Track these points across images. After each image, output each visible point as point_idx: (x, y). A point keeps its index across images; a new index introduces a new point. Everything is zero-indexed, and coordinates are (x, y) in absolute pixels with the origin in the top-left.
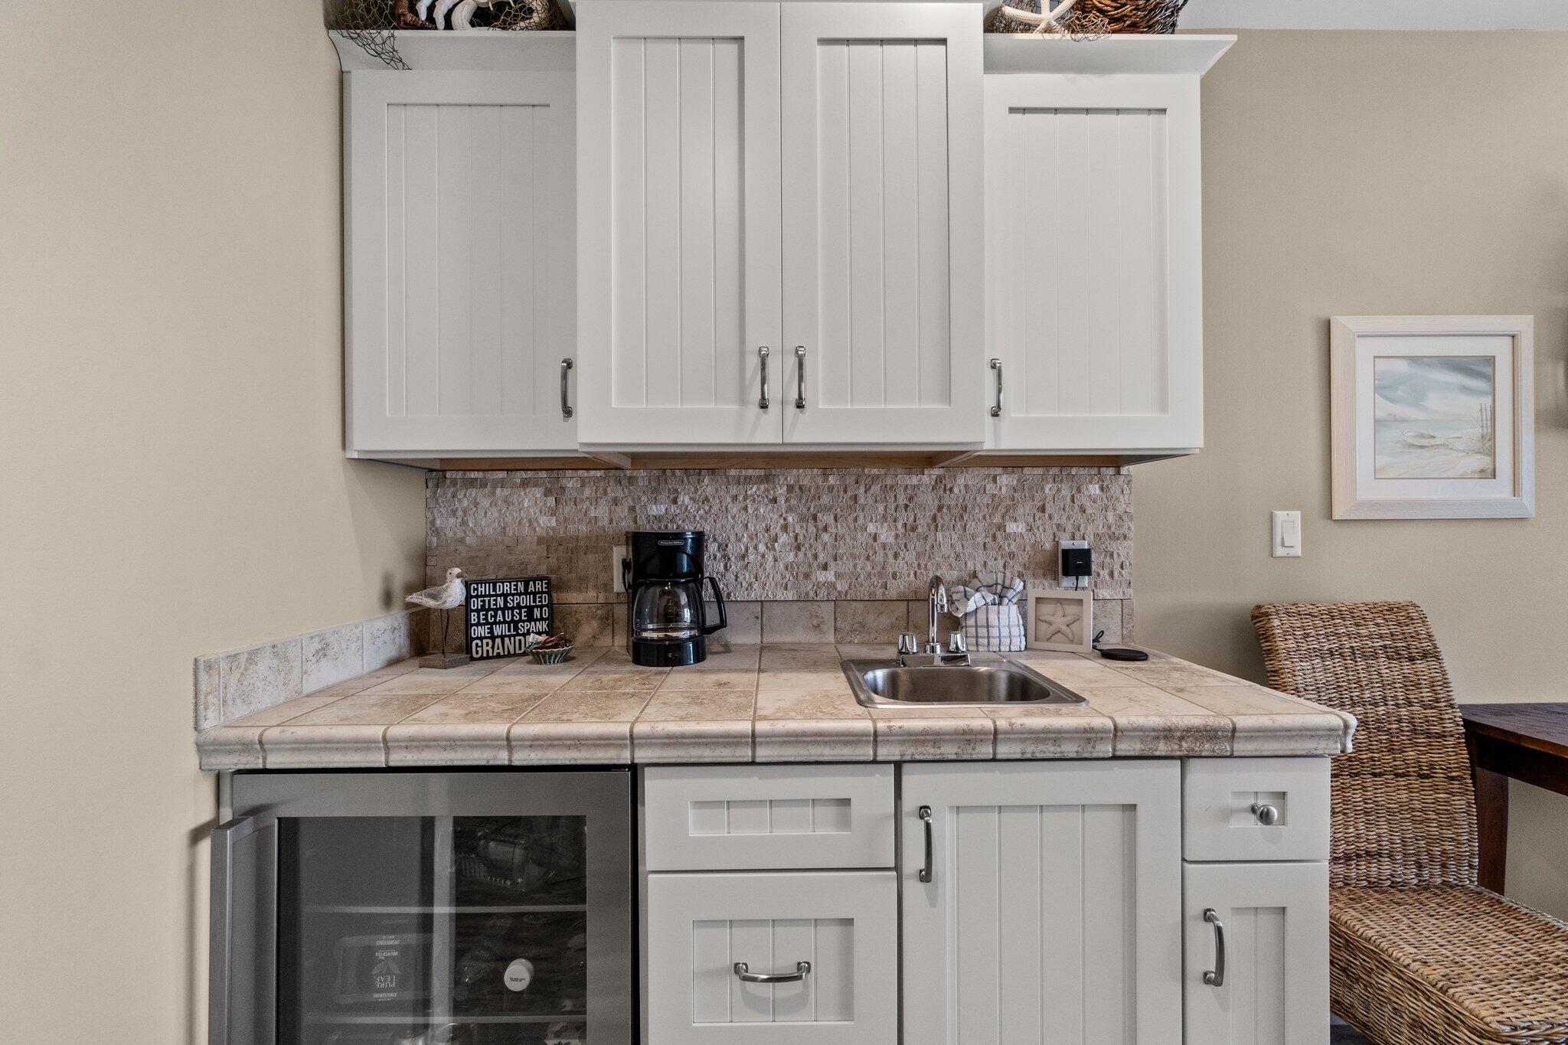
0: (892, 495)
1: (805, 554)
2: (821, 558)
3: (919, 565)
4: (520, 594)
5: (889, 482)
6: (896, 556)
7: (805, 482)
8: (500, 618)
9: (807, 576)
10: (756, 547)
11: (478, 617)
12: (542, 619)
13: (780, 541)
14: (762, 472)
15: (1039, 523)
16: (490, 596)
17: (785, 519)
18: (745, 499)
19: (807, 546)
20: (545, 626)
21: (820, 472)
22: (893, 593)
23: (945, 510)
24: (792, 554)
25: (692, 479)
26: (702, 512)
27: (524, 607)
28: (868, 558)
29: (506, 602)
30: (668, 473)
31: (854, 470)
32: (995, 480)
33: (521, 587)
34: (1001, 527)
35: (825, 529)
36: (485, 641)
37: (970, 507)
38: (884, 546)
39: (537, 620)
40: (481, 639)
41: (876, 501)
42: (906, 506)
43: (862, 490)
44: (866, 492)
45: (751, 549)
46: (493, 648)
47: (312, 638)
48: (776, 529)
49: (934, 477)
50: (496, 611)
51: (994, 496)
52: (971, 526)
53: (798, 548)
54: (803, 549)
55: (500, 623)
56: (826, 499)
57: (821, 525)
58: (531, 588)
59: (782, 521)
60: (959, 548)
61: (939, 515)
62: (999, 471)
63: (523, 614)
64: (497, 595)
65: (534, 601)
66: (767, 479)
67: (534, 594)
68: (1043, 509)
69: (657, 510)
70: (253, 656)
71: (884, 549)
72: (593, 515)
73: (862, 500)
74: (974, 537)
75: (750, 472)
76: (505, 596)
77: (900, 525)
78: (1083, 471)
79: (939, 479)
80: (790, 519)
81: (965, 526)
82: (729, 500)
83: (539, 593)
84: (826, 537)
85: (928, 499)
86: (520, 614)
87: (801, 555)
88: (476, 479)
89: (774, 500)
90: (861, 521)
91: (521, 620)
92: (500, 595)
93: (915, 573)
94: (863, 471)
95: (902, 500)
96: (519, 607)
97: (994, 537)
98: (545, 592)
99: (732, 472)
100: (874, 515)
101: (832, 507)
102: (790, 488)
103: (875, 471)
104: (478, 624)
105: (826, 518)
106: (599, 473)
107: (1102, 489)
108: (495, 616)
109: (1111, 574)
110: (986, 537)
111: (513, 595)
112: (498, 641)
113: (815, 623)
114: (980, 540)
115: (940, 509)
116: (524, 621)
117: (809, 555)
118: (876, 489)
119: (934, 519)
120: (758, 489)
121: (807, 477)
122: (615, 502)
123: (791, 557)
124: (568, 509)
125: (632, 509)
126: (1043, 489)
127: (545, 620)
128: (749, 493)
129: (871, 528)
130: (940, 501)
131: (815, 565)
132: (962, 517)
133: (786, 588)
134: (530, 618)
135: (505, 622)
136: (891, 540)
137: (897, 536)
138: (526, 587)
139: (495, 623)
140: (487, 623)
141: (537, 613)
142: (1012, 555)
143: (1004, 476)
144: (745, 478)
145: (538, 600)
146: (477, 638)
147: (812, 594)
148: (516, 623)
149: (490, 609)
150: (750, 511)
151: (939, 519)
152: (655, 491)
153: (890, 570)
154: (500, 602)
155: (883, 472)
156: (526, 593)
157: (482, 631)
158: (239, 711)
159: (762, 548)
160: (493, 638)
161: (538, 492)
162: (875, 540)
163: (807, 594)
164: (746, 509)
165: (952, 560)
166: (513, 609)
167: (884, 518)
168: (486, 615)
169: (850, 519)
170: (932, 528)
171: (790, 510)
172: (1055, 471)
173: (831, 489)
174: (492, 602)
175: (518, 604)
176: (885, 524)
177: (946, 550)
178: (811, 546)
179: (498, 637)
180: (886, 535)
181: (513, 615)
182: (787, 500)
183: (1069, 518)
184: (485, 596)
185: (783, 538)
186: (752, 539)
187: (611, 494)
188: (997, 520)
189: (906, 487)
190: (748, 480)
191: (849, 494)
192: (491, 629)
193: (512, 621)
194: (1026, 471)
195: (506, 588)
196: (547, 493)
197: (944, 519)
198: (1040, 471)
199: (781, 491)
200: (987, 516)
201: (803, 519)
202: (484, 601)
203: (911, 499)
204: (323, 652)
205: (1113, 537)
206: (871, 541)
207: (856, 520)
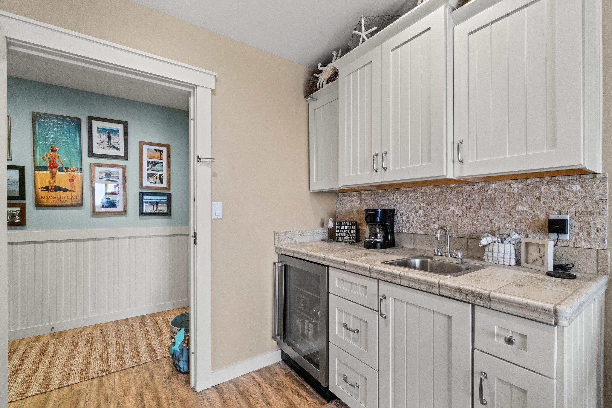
0: (461, 195)
1: (427, 218)
2: (433, 219)
3: (472, 224)
4: (348, 226)
5: (459, 189)
6: (462, 220)
7: (427, 191)
8: (343, 232)
9: (428, 226)
10: (411, 215)
11: (338, 231)
12: (353, 233)
13: (419, 212)
14: (413, 189)
15: (537, 206)
16: (340, 226)
17: (421, 205)
18: (408, 198)
19: (428, 215)
20: (354, 235)
21: (433, 187)
22: (460, 234)
23: (484, 200)
24: (423, 218)
25: (393, 192)
26: (395, 203)
27: (349, 229)
28: (451, 220)
29: (344, 228)
30: (386, 190)
31: (445, 186)
32: (510, 186)
33: (348, 224)
34: (514, 208)
35: (434, 209)
36: (339, 237)
37: (497, 199)
38: (457, 215)
39: (352, 233)
40: (339, 236)
41: (454, 197)
42: (467, 199)
43: (448, 193)
44: (450, 194)
45: (410, 215)
46: (341, 239)
47: (300, 231)
48: (417, 209)
49: (480, 186)
50: (342, 230)
51: (510, 193)
52: (498, 207)
53: (425, 215)
54: (426, 216)
55: (343, 233)
56: (435, 197)
57: (433, 207)
58: (351, 224)
59: (420, 206)
60: (491, 217)
61: (482, 202)
62: (513, 181)
63: (349, 231)
64: (342, 226)
65: (351, 228)
66: (415, 191)
67: (351, 226)
68: (539, 199)
69: (384, 202)
70: (286, 233)
71: (457, 217)
72: (368, 204)
73: (448, 197)
74: (499, 212)
75: (410, 189)
76: (344, 226)
77: (464, 207)
78: (567, 178)
79: (482, 187)
80: (422, 205)
81: (495, 207)
82: (403, 198)
83: (353, 226)
84: (435, 211)
85: (477, 196)
86: (348, 231)
87: (426, 218)
88: (344, 195)
89: (417, 198)
90: (447, 206)
91: (348, 233)
92: (343, 226)
93: (471, 227)
94: (449, 186)
95: (465, 196)
97: (510, 212)
98: (354, 226)
99: (404, 189)
100: (453, 203)
101: (437, 200)
102: (423, 194)
103: (454, 185)
104: (338, 233)
105: (435, 204)
106: (370, 192)
107: (582, 187)
108: (342, 231)
109: (589, 234)
110: (506, 212)
111: (346, 226)
112: (342, 237)
113: (431, 243)
114: (503, 214)
115: (482, 200)
116: (349, 233)
117: (429, 218)
118: (454, 192)
119: (479, 204)
120: (412, 195)
121: (428, 189)
122: (373, 200)
123: (423, 219)
124: (363, 202)
125: (377, 202)
126: (540, 189)
127: (354, 233)
128: (409, 196)
129: (452, 208)
130: (482, 197)
131: (431, 222)
132: (493, 203)
133: (421, 230)
134: (350, 233)
135: (344, 233)
136: (460, 213)
137: (463, 211)
138: (349, 224)
139: (342, 233)
140: (340, 233)
141: (352, 231)
142: (520, 221)
143: (516, 184)
144: (408, 190)
145: (352, 228)
146: (337, 236)
147: (429, 233)
148: (347, 233)
149: (340, 229)
150: (409, 202)
151: (482, 205)
152: (383, 196)
153: (460, 225)
154: (343, 227)
155: (457, 185)
156: (349, 226)
158: (282, 243)
159: (413, 215)
160: (341, 237)
161: (357, 198)
162: (454, 213)
163: (428, 232)
164: (408, 201)
165: (488, 222)
166: (346, 229)
167: (458, 204)
168: (340, 230)
169: (444, 205)
170: (479, 208)
171: (422, 201)
172: (545, 180)
173: (437, 193)
174: (341, 227)
175: (347, 228)
176: (458, 207)
177: (485, 218)
178: (429, 215)
179: (342, 236)
180: (458, 211)
181: (346, 231)
182: (422, 198)
183: (557, 203)
184: (339, 225)
185: (420, 212)
186: (410, 212)
187: (372, 198)
188: (512, 204)
189: (467, 191)
190: (409, 192)
191: (444, 195)
192: (341, 234)
193: (346, 233)
194: (529, 180)
195: (345, 224)
196: (358, 198)
197: (485, 204)
198: (538, 180)
199: (419, 195)
200: (506, 203)
201: (427, 205)
202: (339, 227)
203: (469, 196)
204: (303, 234)
205: (590, 213)
206: (452, 213)
207: (446, 205)
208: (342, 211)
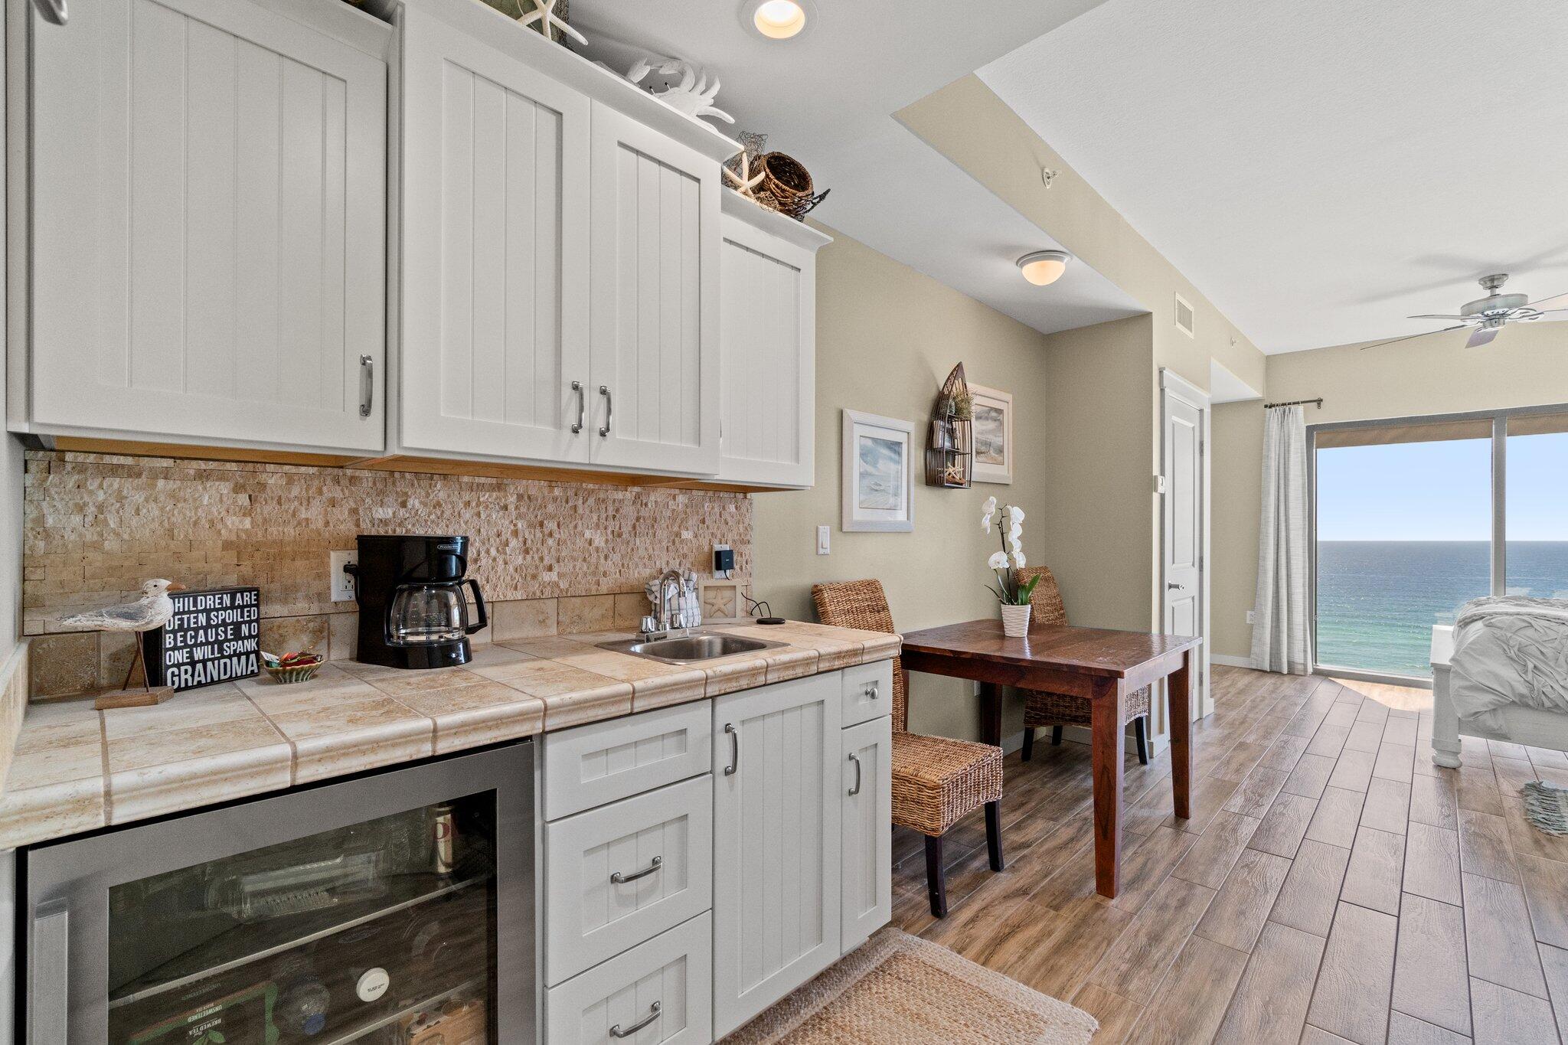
0: (604, 506)
1: (533, 557)
2: (547, 562)
3: (623, 565)
4: (225, 609)
5: (602, 496)
6: (606, 557)
7: (533, 492)
8: (201, 638)
9: (534, 577)
10: (488, 552)
11: (175, 639)
12: (250, 636)
13: (511, 545)
14: (494, 481)
15: (701, 532)
16: (190, 612)
17: (515, 525)
18: (478, 505)
19: (534, 549)
20: (254, 644)
21: (546, 484)
22: (604, 589)
23: (641, 521)
24: (521, 557)
25: (425, 483)
26: (433, 517)
27: (230, 624)
28: (584, 560)
29: (209, 619)
30: (397, 475)
31: (574, 484)
32: (674, 498)
33: (227, 599)
34: (678, 535)
35: (551, 535)
36: (183, 668)
37: (658, 518)
38: (597, 549)
39: (246, 638)
40: (178, 666)
41: (591, 512)
42: (614, 517)
43: (581, 501)
44: (583, 503)
45: (483, 554)
46: (193, 675)
48: (507, 534)
49: (634, 494)
50: (196, 630)
51: (674, 510)
52: (659, 533)
53: (527, 552)
54: (531, 552)
55: (202, 644)
56: (551, 508)
57: (546, 532)
58: (238, 602)
59: (512, 527)
60: (651, 551)
61: (638, 523)
62: (677, 491)
63: (229, 632)
64: (197, 612)
65: (242, 617)
66: (499, 487)
67: (242, 607)
68: (703, 521)
69: (380, 513)
71: (597, 552)
72: (303, 516)
73: (580, 511)
74: (660, 542)
75: (483, 480)
76: (207, 611)
77: (609, 532)
78: (726, 495)
79: (638, 496)
80: (520, 525)
81: (655, 532)
82: (461, 505)
83: (247, 606)
84: (550, 542)
85: (629, 510)
86: (225, 632)
87: (529, 557)
88: (123, 466)
89: (505, 508)
90: (579, 528)
91: (226, 640)
92: (202, 611)
93: (620, 571)
94: (581, 485)
95: (611, 512)
96: (224, 624)
97: (674, 542)
98: (254, 606)
99: (466, 479)
100: (590, 524)
101: (555, 515)
102: (520, 497)
103: (591, 486)
104: (175, 648)
105: (551, 525)
106: (311, 470)
107: (736, 508)
108: (196, 637)
109: (741, 569)
110: (669, 542)
111: (217, 610)
112: (199, 666)
113: (541, 619)
114: (664, 544)
115: (638, 519)
116: (230, 641)
117: (536, 557)
118: (591, 501)
119: (634, 527)
120: (490, 496)
121: (535, 487)
122: (333, 503)
123: (520, 560)
124: (269, 509)
125: (354, 511)
126: (703, 506)
127: (254, 637)
128: (481, 499)
129: (588, 534)
130: (638, 513)
131: (541, 566)
132: (653, 526)
133: (516, 588)
134: (238, 636)
135: (207, 643)
136: (603, 544)
137: (607, 541)
138: (233, 599)
139: (196, 645)
140: (186, 646)
141: (245, 629)
142: (685, 556)
143: (681, 496)
144: (478, 485)
145: (246, 614)
146: (173, 665)
147: (538, 594)
148: (220, 644)
149: (189, 629)
150: (483, 516)
151: (637, 527)
152: (381, 493)
153: (602, 569)
154: (202, 619)
155: (597, 487)
156: (233, 607)
157: (180, 656)
159: (493, 552)
160: (193, 663)
161: (225, 488)
162: (591, 545)
163: (534, 593)
164: (479, 514)
165: (646, 560)
166: (217, 626)
167: (597, 525)
168: (184, 636)
169: (571, 526)
170: (633, 535)
171: (519, 516)
172: (710, 493)
173: (555, 499)
174: (192, 620)
175: (224, 620)
176: (599, 531)
177: (642, 552)
178: (538, 550)
179: (199, 661)
180: (599, 541)
181: (217, 634)
182: (517, 508)
183: (718, 528)
184: (184, 613)
185: (513, 543)
186: (484, 544)
187: (327, 493)
188: (676, 529)
189: (614, 501)
190: (481, 487)
191: (570, 504)
192: (191, 653)
193: (217, 641)
194: (694, 492)
195: (210, 602)
196: (238, 489)
197: (641, 527)
198: (701, 493)
199: (512, 499)
200: (670, 527)
201: (531, 525)
202: (182, 620)
203: (617, 511)
205: (743, 542)
206: (587, 545)
207: (576, 527)
208: (96, 546)
